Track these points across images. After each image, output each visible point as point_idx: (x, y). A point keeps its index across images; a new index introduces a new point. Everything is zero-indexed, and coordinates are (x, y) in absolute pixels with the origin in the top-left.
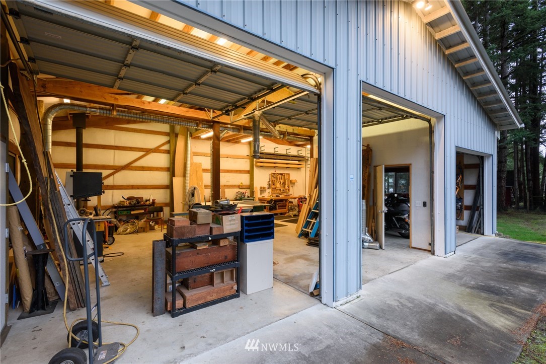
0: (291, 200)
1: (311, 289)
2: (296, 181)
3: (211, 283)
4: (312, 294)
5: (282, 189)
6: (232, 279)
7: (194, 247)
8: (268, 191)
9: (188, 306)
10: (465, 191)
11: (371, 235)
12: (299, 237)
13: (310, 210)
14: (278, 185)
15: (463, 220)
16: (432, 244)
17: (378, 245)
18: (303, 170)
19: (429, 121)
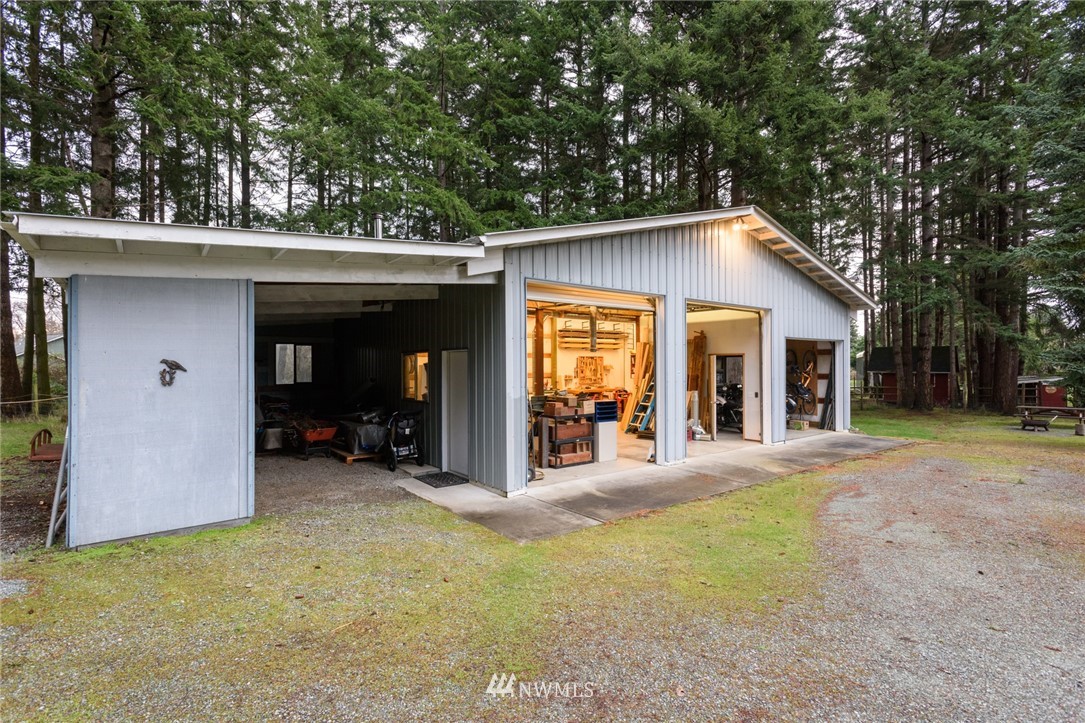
0: (605, 394)
1: (649, 458)
2: (612, 367)
3: (574, 451)
4: (649, 461)
5: (593, 378)
6: (588, 449)
7: (565, 423)
8: (575, 381)
9: (564, 463)
10: (819, 381)
11: (705, 429)
12: (626, 432)
13: (638, 403)
14: (588, 374)
15: (816, 415)
16: (761, 434)
17: (709, 436)
18: (621, 351)
19: (759, 313)
